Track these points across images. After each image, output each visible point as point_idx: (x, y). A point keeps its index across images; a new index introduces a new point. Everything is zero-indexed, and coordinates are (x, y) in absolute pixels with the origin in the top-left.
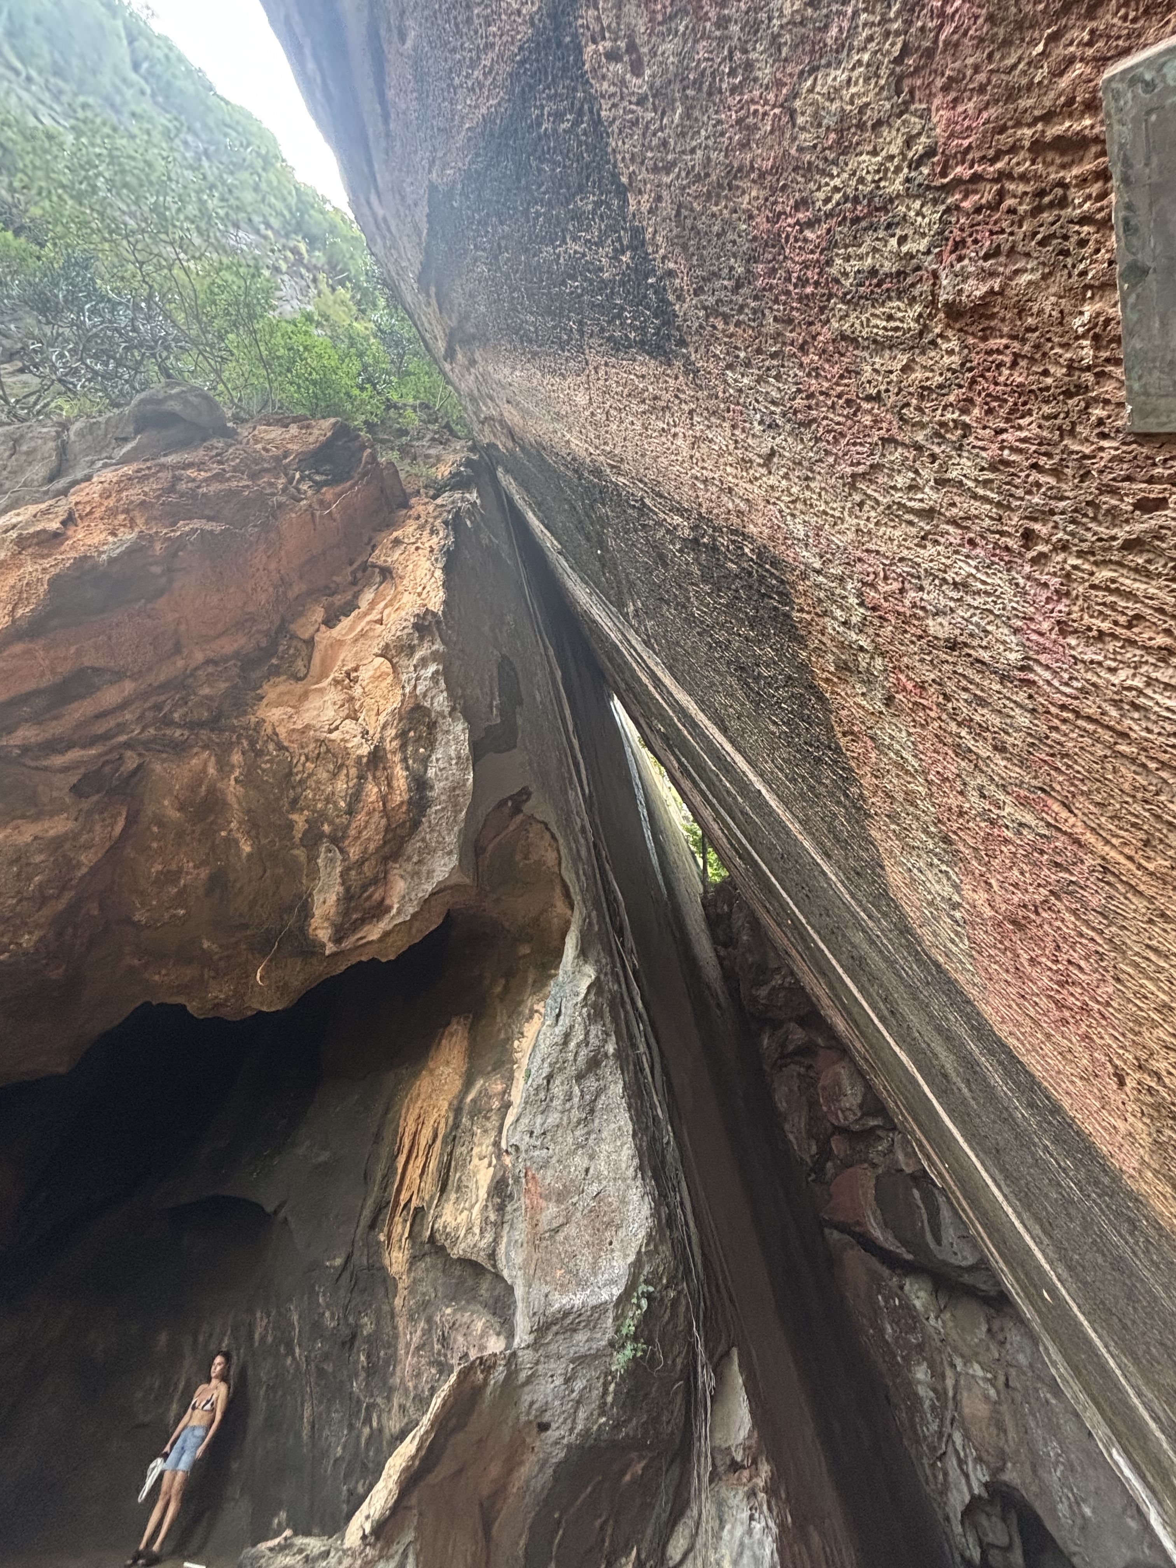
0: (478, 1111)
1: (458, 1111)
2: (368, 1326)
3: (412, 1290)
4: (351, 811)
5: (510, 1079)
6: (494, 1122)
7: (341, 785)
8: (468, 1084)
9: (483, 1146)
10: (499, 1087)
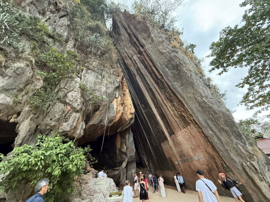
0: (123, 142)
1: (121, 142)
2: (115, 156)
3: (119, 154)
4: (125, 124)
5: (126, 141)
6: (125, 143)
7: (125, 122)
8: (121, 140)
9: (124, 145)
10: (125, 141)
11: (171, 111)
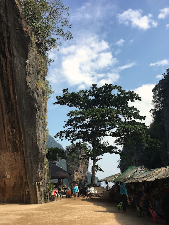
11: (6, 134)
